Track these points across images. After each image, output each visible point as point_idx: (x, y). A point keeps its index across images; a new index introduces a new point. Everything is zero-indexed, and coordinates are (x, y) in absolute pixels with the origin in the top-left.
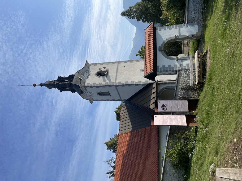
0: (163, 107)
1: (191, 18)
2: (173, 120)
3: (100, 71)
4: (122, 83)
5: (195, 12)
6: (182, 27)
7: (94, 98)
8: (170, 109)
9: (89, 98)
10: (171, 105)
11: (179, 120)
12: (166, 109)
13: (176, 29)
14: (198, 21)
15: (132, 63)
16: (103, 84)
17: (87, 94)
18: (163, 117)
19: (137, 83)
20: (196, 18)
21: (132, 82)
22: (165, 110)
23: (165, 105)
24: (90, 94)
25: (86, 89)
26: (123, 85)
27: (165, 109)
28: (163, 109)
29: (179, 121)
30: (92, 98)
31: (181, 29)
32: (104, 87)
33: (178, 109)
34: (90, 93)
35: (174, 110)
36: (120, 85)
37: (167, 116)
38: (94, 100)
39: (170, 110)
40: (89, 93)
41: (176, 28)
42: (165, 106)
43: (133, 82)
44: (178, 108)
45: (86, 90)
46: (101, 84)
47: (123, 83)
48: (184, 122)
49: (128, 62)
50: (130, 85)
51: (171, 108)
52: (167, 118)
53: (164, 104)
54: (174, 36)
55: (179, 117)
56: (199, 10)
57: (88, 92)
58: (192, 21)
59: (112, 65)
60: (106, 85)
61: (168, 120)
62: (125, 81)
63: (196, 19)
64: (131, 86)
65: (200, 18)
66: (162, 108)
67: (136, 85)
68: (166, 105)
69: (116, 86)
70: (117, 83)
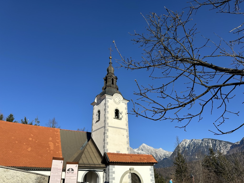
2: (55, 179)
3: (119, 112)
4: (106, 133)
8: (68, 177)
10: (72, 178)
12: (68, 173)
15: (126, 143)
18: (60, 169)
21: (107, 142)
25: (104, 100)
28: (68, 170)
46: (107, 113)
49: (127, 139)
59: (125, 124)
60: (106, 117)
61: (56, 174)
62: (108, 136)
64: (103, 141)
67: (104, 147)
69: (105, 127)
70: (108, 128)
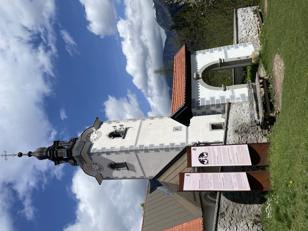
0: (201, 158)
1: (241, 38)
2: (222, 181)
3: (115, 131)
4: (145, 147)
5: (247, 31)
6: (229, 49)
7: (104, 174)
8: (215, 161)
9: (96, 173)
10: (217, 154)
11: (234, 180)
12: (207, 162)
13: (220, 52)
14: (252, 41)
15: (161, 120)
16: (116, 149)
17: (93, 166)
19: (168, 146)
20: (250, 37)
21: (160, 144)
22: (205, 163)
23: (204, 154)
24: (97, 168)
25: (91, 157)
26: (147, 150)
27: (206, 161)
28: (202, 162)
29: (233, 182)
30: (100, 174)
31: (228, 51)
32: (118, 154)
33: (231, 161)
34: (98, 165)
35: (223, 163)
36: (142, 150)
37: (210, 174)
38: (104, 177)
39: (215, 163)
40: (96, 164)
41: (220, 50)
43: (162, 145)
44: (231, 158)
45: (92, 160)
46: (114, 149)
47: (147, 147)
48: (245, 184)
49: (155, 119)
50: (157, 150)
51: (217, 160)
52: (209, 178)
54: (218, 60)
55: (234, 175)
56: (253, 28)
58: (243, 41)
59: (133, 122)
60: (121, 150)
61: (212, 181)
62: (150, 144)
63: (250, 39)
64: (159, 151)
65: (255, 37)
66: (200, 160)
67: (167, 149)
68: (207, 154)
69: (136, 151)
70: (138, 146)
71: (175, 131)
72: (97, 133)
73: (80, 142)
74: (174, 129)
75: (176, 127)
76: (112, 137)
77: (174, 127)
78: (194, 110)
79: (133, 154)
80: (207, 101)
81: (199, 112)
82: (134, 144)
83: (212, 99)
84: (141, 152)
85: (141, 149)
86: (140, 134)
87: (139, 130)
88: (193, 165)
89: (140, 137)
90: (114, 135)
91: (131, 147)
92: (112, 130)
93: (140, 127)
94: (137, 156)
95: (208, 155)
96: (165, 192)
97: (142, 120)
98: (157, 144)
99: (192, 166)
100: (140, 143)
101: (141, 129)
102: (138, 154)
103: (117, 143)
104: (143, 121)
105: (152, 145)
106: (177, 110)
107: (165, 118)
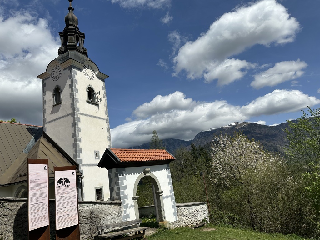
0: (63, 180)
1: (182, 210)
2: (39, 202)
3: (95, 93)
4: (78, 123)
6: (172, 199)
7: (49, 81)
8: (61, 194)
9: (50, 73)
10: (67, 195)
11: (40, 214)
12: (59, 187)
13: (169, 192)
14: (179, 220)
15: (107, 139)
16: (76, 94)
17: (57, 71)
18: (44, 182)
19: (79, 146)
20: (182, 218)
21: (81, 138)
22: (59, 184)
24: (56, 75)
25: (68, 69)
26: (74, 125)
27: (61, 185)
28: (60, 182)
29: (38, 213)
30: (49, 78)
31: (170, 199)
32: (70, 96)
33: (61, 209)
35: (59, 202)
36: (74, 120)
37: (46, 190)
38: (45, 81)
39: (58, 194)
40: (60, 74)
41: (171, 191)
42: (67, 184)
43: (80, 140)
44: (63, 210)
45: (64, 69)
46: (75, 92)
47: (78, 125)
48: (36, 225)
49: (108, 133)
50: (74, 135)
51: (62, 196)
52: (43, 189)
53: (69, 182)
54: (162, 190)
55: (45, 213)
56: (190, 220)
57: (60, 72)
58: (179, 212)
59: (104, 111)
60: (75, 99)
61: (39, 192)
62: (81, 129)
64: (73, 137)
65: (182, 223)
66: (62, 179)
67: (75, 145)
69: (73, 114)
70: (79, 117)
71: (95, 153)
72: (93, 75)
73: (84, 59)
74: (97, 151)
75: (99, 154)
76: (88, 90)
77: (99, 151)
78: (114, 170)
79: (70, 111)
80: (123, 183)
81: (113, 175)
82: (81, 112)
83: (125, 188)
84: (72, 119)
85: (76, 119)
86: (91, 118)
87: (96, 117)
88: (57, 173)
89: (89, 118)
90: (91, 92)
91: (78, 109)
92: (96, 90)
93: (99, 118)
94: (68, 115)
95: (67, 187)
96: (29, 145)
97: (107, 120)
98: (80, 135)
99: (55, 172)
100: (82, 118)
101: (97, 119)
102: (70, 116)
103: (82, 95)
104: (105, 121)
105: (79, 130)
106: (114, 154)
107: (109, 143)
